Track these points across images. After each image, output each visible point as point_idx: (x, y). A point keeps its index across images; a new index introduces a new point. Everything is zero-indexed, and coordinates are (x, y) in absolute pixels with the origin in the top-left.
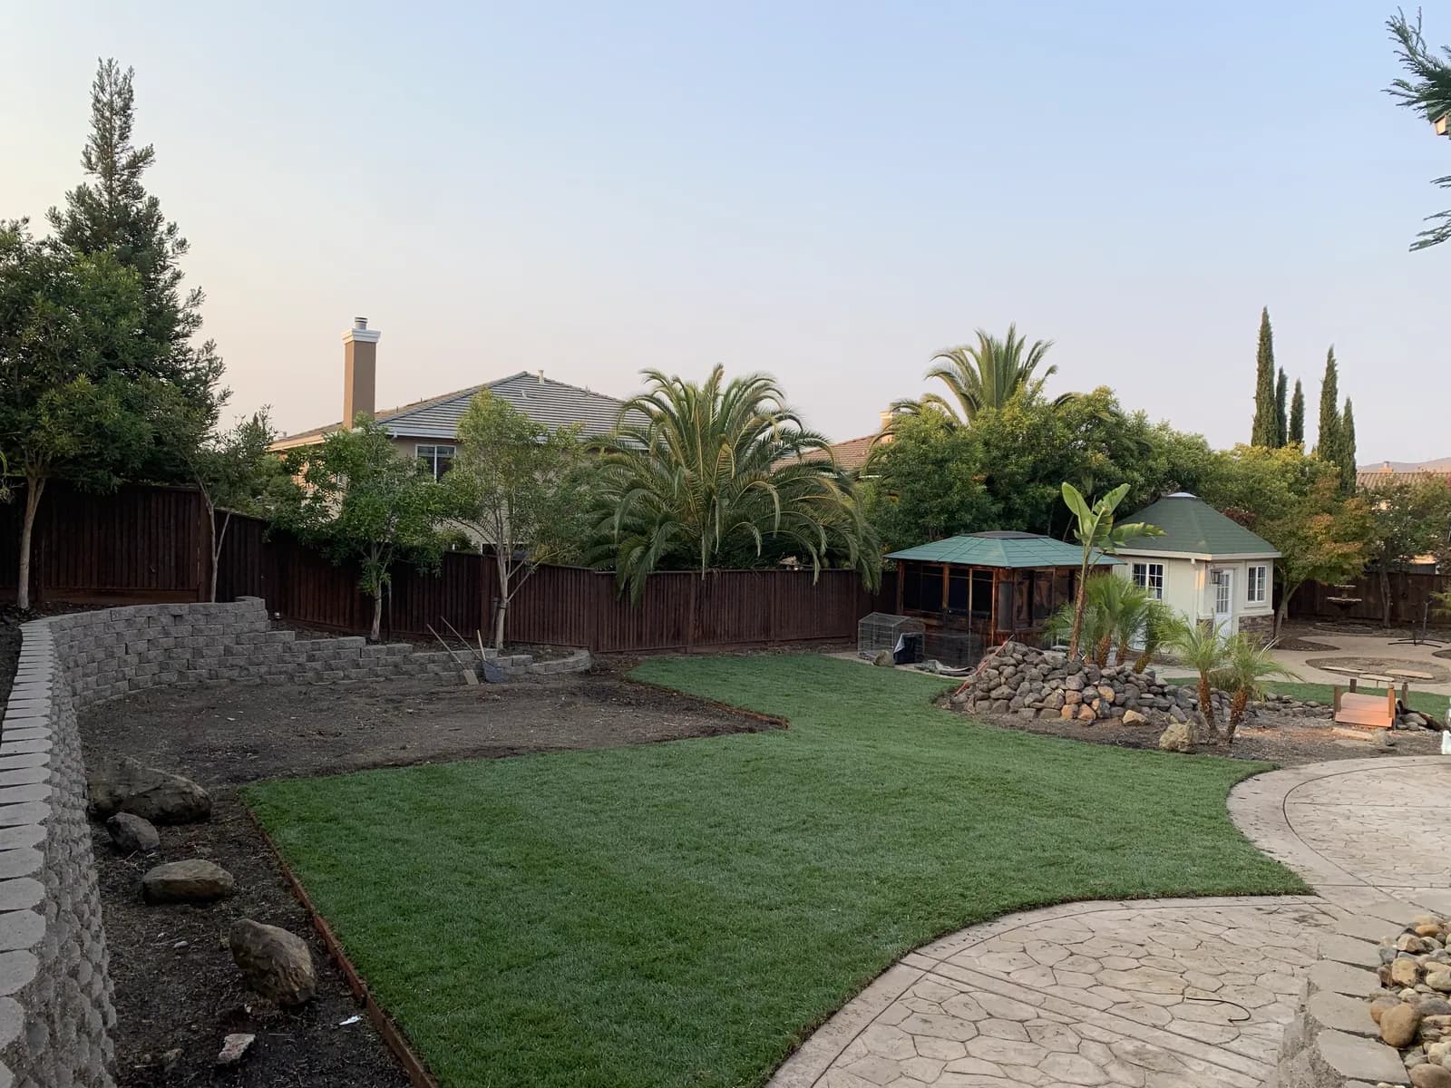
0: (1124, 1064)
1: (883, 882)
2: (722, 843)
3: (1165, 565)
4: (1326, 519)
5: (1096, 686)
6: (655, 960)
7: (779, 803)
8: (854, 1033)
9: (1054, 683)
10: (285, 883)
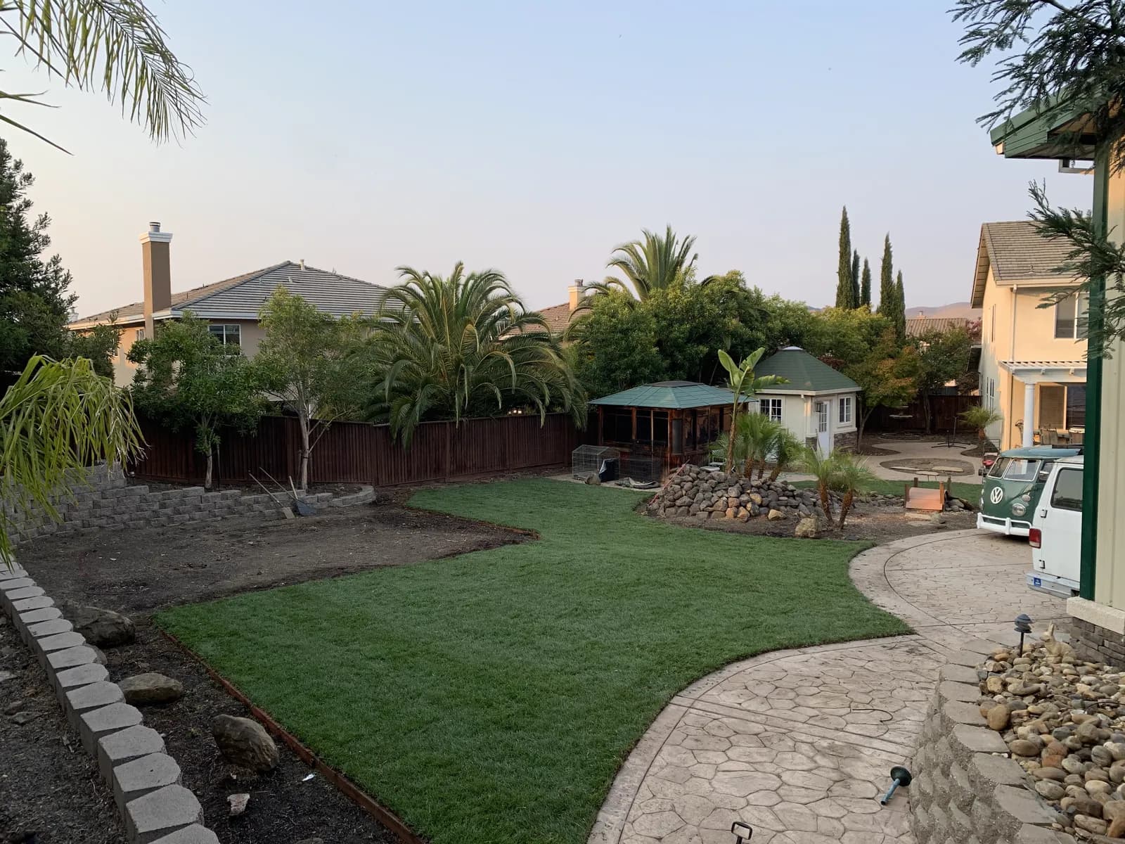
0: (824, 755)
1: (642, 648)
2: (524, 629)
3: (783, 400)
4: (890, 362)
5: (749, 494)
6: (508, 716)
7: (554, 597)
8: (655, 752)
9: (720, 493)
10: (217, 685)
